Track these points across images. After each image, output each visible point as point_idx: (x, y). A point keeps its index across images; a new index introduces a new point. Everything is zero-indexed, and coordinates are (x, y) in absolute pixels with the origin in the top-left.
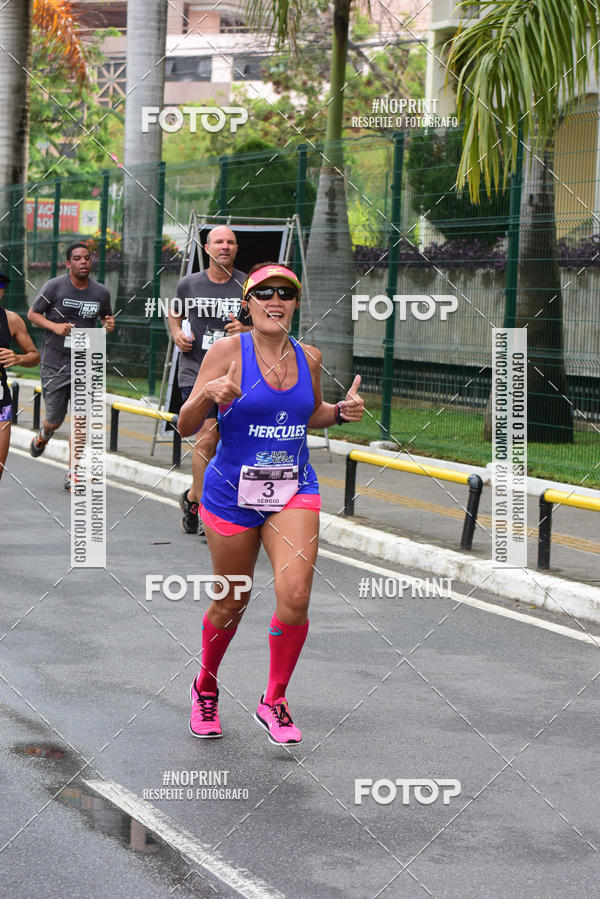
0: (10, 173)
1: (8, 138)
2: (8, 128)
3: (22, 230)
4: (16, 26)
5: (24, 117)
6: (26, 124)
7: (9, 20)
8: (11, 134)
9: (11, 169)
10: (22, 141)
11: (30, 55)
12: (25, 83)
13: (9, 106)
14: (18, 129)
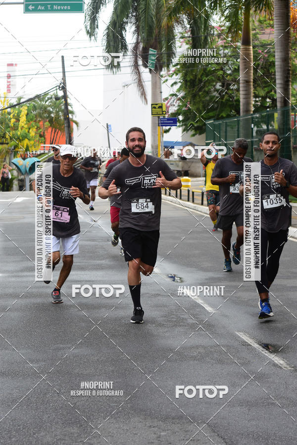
0: (283, 101)
1: (281, 84)
2: (281, 79)
3: (289, 130)
4: (282, 28)
5: (289, 73)
6: (290, 77)
7: (280, 26)
8: (282, 82)
9: (283, 99)
10: (288, 85)
11: (290, 42)
12: (288, 56)
13: (281, 68)
14: (286, 79)
